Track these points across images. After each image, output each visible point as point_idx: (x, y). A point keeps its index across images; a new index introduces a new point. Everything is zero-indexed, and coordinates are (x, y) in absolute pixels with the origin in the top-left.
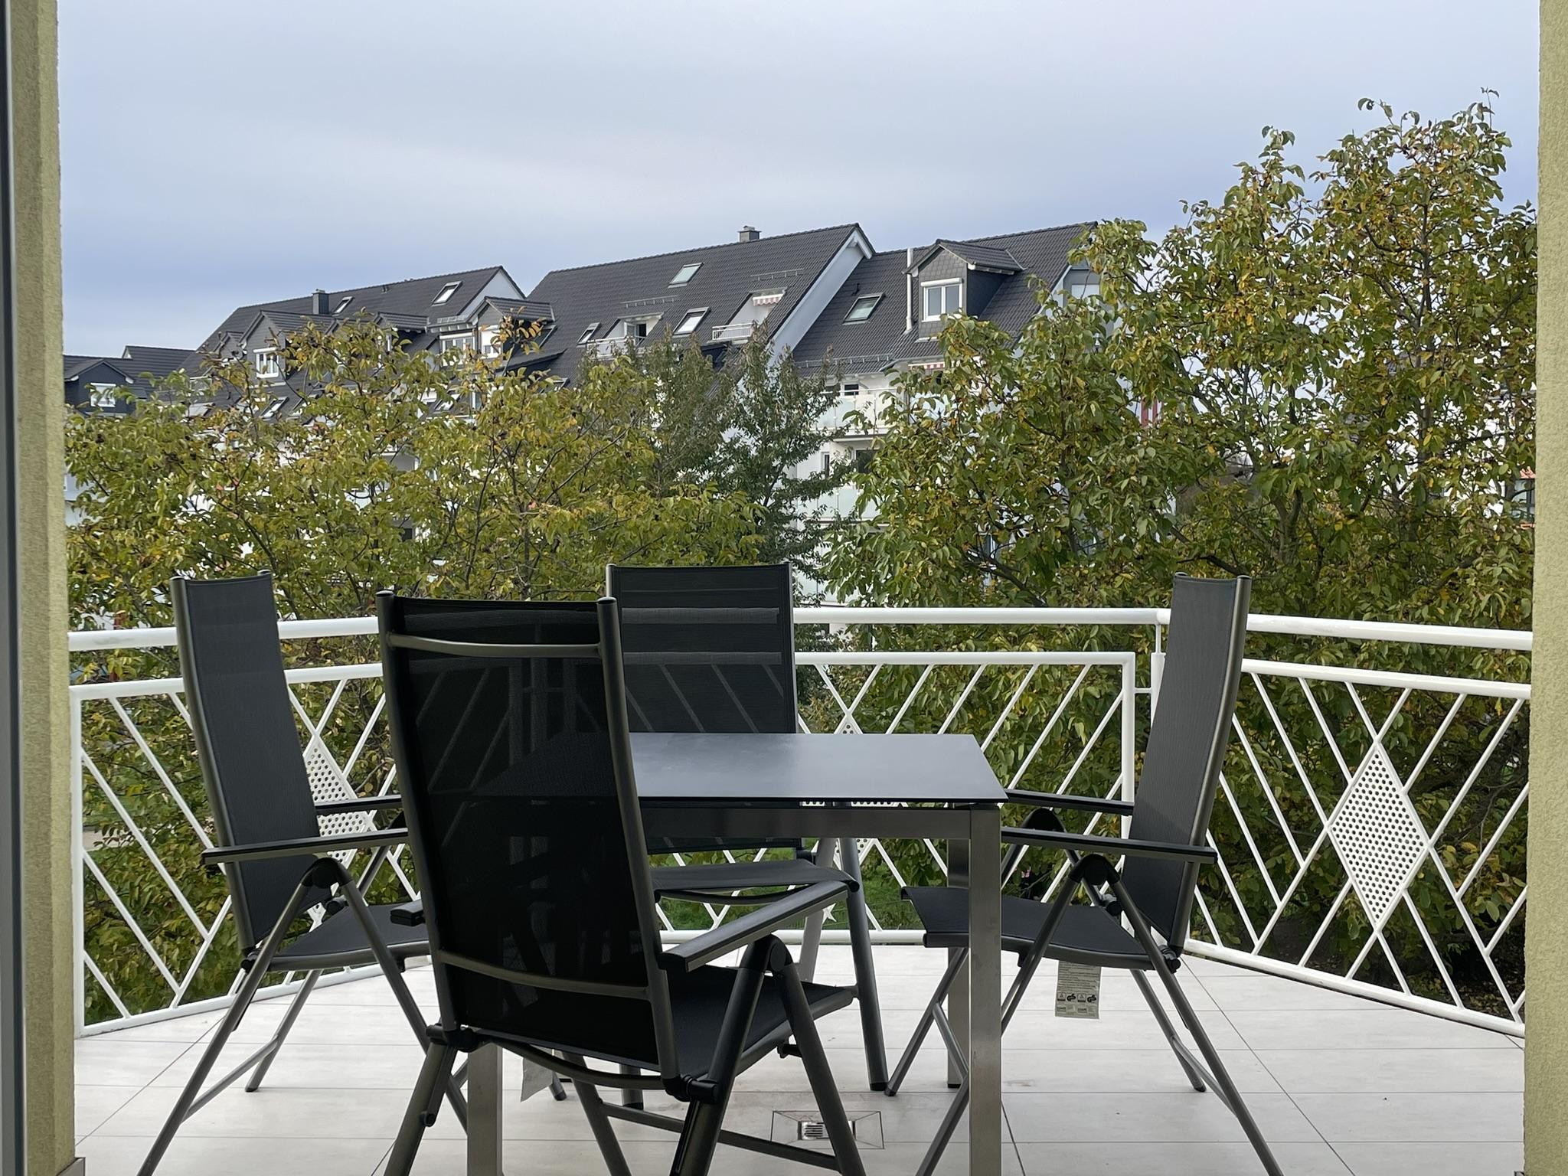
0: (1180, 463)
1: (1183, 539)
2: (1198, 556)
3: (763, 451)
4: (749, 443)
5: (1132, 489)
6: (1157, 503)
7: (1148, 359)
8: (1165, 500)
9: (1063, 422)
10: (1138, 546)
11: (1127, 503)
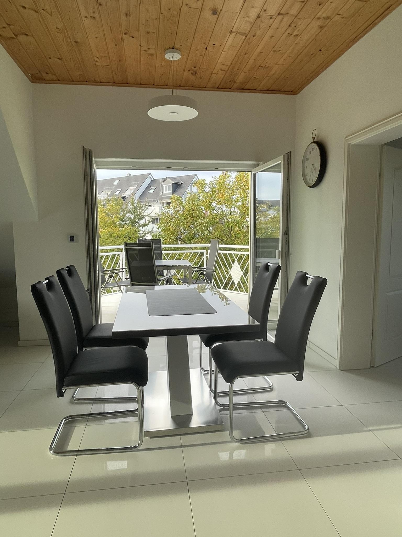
0: (212, 222)
1: (213, 235)
2: (215, 238)
3: (135, 218)
4: (132, 217)
5: (204, 226)
6: (208, 229)
7: (207, 204)
8: (210, 228)
9: (193, 215)
10: (205, 236)
11: (203, 229)
